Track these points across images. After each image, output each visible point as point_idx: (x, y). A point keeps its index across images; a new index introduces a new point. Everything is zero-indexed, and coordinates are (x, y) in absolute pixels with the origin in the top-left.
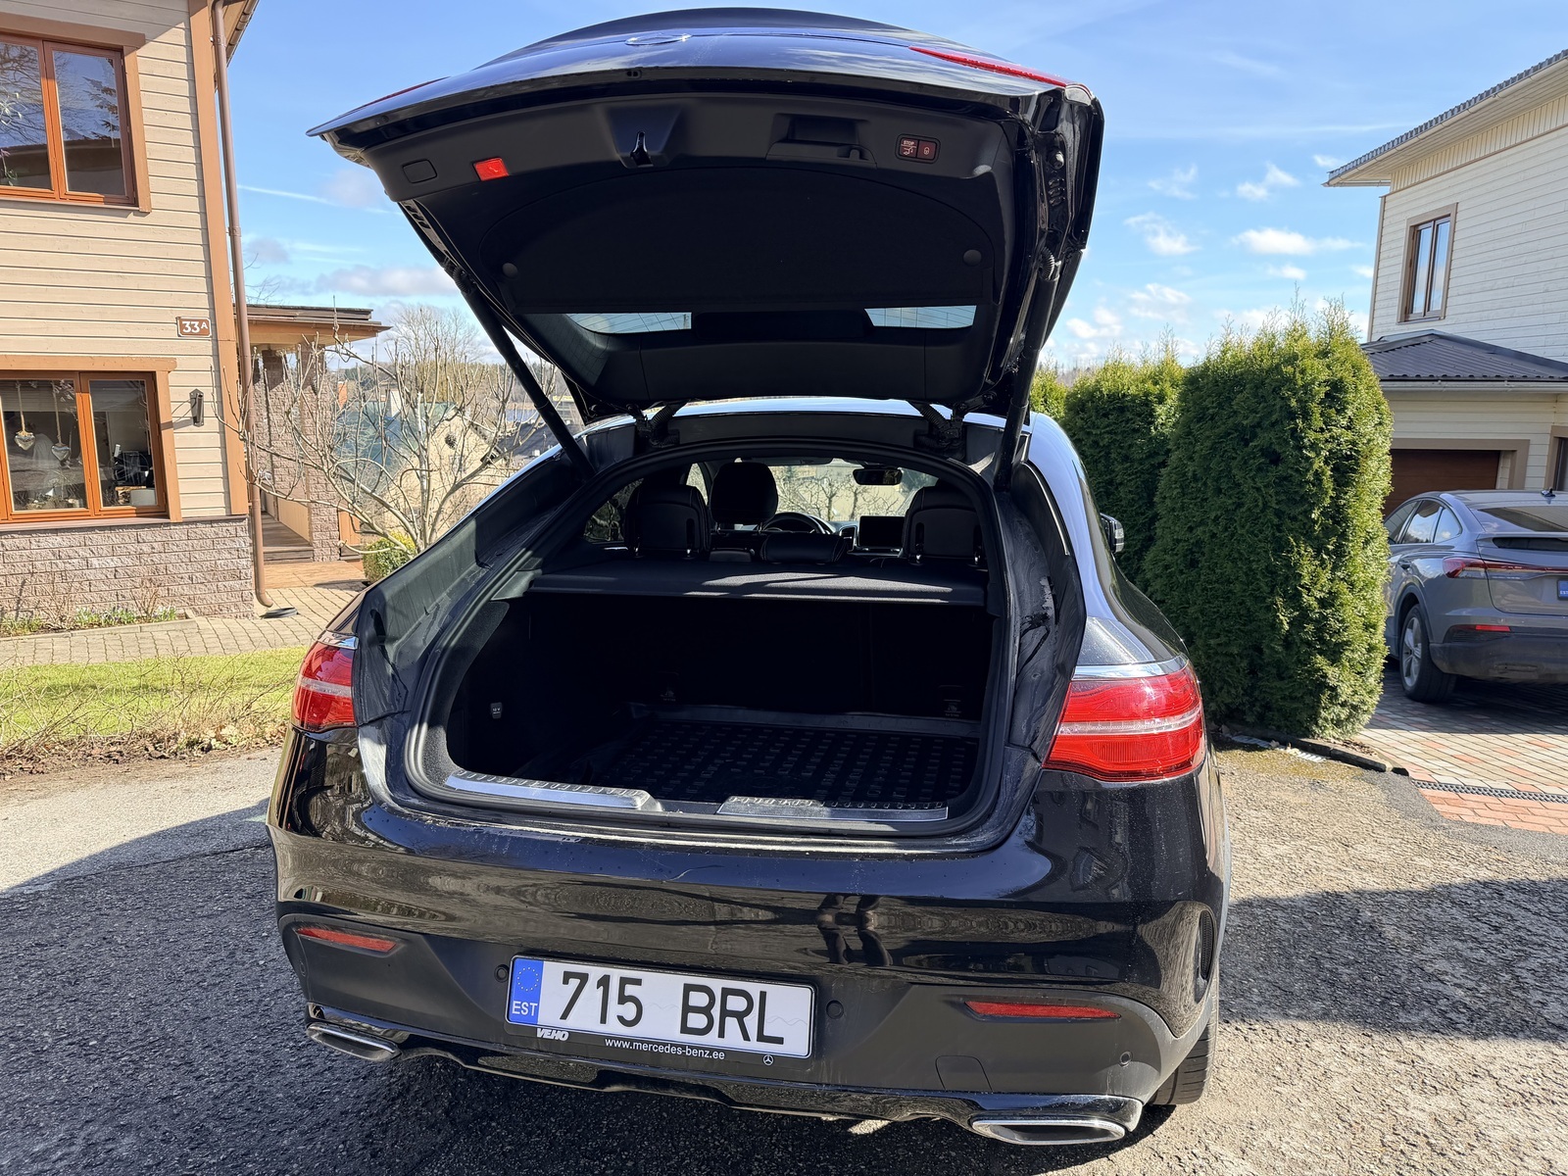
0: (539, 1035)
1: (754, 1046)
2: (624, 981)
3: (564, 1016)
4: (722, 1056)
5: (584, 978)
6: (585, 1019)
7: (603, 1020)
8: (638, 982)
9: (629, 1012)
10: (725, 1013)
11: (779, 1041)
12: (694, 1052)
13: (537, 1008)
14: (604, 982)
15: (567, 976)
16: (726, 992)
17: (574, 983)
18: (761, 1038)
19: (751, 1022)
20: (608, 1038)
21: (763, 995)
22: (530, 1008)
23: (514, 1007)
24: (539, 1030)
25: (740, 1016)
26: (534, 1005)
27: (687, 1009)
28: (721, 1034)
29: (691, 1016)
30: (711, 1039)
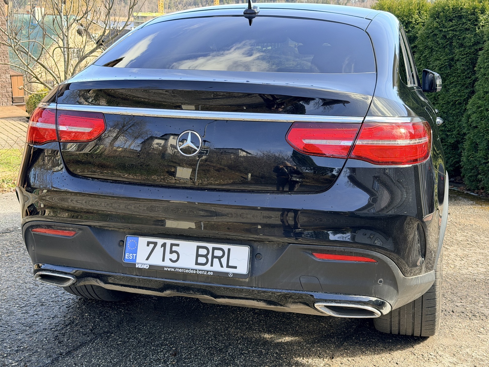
0: (137, 266)
1: (225, 270)
2: (172, 245)
3: (147, 259)
4: (212, 274)
5: (155, 244)
6: (156, 260)
7: (163, 260)
8: (178, 245)
9: (174, 256)
10: (213, 257)
11: (235, 267)
12: (200, 272)
13: (136, 256)
14: (164, 245)
15: (149, 243)
16: (214, 249)
17: (152, 246)
18: (228, 266)
19: (224, 260)
20: (165, 267)
21: (229, 250)
22: (133, 256)
23: (126, 256)
24: (137, 264)
25: (219, 258)
26: (135, 255)
27: (198, 255)
28: (212, 265)
29: (199, 258)
30: (208, 267)
